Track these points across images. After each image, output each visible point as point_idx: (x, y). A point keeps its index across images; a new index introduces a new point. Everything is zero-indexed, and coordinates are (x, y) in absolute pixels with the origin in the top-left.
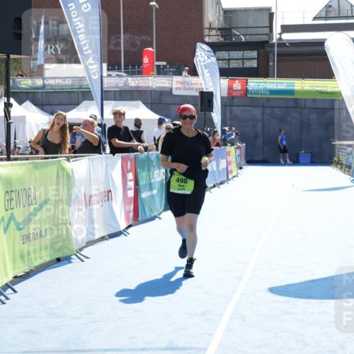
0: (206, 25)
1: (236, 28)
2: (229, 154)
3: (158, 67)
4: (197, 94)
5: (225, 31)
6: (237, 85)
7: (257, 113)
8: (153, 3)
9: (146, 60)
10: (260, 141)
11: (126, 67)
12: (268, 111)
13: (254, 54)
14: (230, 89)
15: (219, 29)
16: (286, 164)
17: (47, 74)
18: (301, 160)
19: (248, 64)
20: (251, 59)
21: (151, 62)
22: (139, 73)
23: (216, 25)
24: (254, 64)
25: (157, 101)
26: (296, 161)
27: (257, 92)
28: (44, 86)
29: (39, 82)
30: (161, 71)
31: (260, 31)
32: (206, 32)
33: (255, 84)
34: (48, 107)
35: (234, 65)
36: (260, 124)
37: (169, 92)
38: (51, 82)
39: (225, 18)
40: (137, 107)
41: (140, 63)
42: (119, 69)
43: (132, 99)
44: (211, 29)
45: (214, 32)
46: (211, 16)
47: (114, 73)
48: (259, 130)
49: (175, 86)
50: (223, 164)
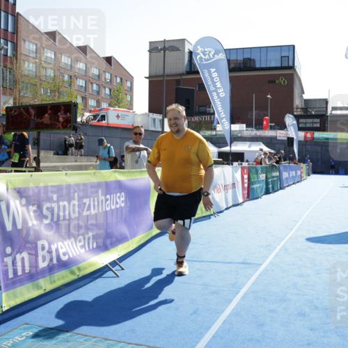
0: (295, 106)
1: (310, 108)
2: (302, 168)
3: (271, 126)
4: (286, 139)
5: (305, 109)
6: (309, 135)
7: (319, 149)
8: (269, 96)
9: (265, 123)
10: (319, 163)
11: (256, 126)
12: (324, 148)
13: (318, 120)
14: (305, 137)
15: (302, 108)
16: (332, 174)
17: (218, 129)
18: (340, 172)
19: (315, 125)
20: (317, 123)
21: (267, 124)
22: (262, 129)
23: (300, 106)
24: (318, 125)
25: (269, 142)
26: (337, 173)
27: (319, 139)
28: (216, 134)
29: (214, 133)
30: (272, 128)
31: (321, 109)
32: (295, 110)
33: (318, 135)
34: (218, 145)
35: (308, 125)
36: (320, 154)
37: (275, 138)
38: (220, 133)
39: (305, 103)
40: (260, 145)
41: (262, 124)
42: (252, 127)
43: (257, 141)
44: (297, 108)
45: (299, 110)
46: (297, 102)
47: (249, 129)
48: (319, 157)
49: (278, 135)
50: (299, 173)
